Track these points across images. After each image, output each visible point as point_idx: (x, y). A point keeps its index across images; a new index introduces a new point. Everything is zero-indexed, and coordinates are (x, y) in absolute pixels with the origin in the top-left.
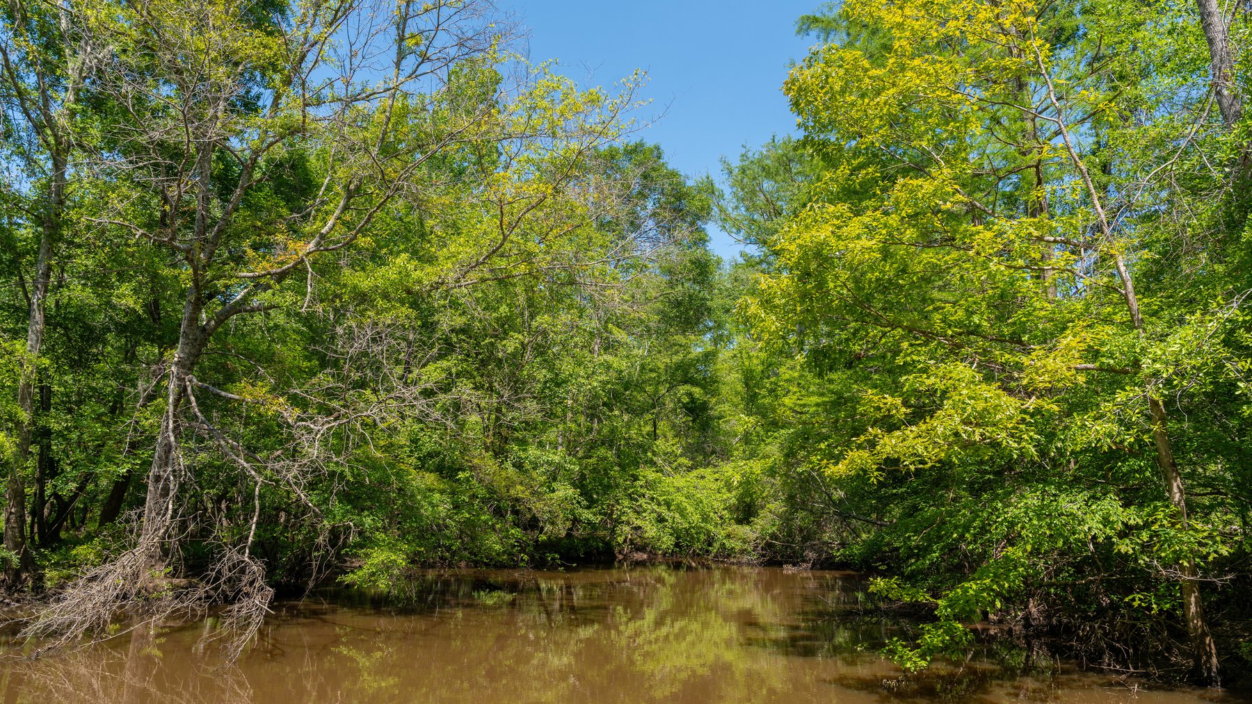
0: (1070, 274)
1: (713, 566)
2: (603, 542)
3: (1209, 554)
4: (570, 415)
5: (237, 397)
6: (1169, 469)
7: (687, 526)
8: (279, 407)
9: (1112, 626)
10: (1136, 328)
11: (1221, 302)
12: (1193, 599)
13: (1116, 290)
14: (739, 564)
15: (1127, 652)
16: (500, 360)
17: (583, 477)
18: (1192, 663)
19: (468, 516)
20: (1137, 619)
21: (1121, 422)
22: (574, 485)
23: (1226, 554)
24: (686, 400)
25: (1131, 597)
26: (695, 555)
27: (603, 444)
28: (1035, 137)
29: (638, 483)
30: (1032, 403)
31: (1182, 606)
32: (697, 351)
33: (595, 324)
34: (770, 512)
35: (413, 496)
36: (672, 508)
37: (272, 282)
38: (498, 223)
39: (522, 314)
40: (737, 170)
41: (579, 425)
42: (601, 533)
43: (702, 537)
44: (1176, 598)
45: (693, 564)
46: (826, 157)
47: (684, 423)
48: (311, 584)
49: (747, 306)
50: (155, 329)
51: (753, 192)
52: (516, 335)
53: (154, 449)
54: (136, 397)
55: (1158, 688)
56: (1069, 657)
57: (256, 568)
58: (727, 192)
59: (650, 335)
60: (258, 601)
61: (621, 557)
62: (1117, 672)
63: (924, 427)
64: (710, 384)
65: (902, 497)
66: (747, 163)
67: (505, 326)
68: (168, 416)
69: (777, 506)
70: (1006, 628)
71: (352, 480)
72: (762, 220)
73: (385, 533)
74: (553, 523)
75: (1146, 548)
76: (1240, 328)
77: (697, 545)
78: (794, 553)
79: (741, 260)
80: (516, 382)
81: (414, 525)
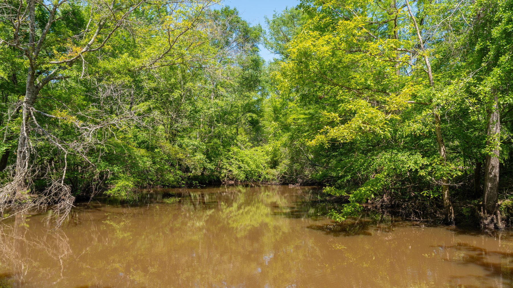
0: (407, 64)
1: (261, 185)
2: (216, 177)
3: (454, 175)
4: (202, 125)
5: (54, 117)
6: (441, 143)
7: (250, 169)
8: (72, 120)
9: (415, 203)
10: (431, 86)
11: (466, 75)
12: (446, 193)
13: (424, 71)
14: (271, 184)
15: (420, 213)
16: (171, 102)
17: (208, 150)
18: (444, 216)
19: (159, 166)
20: (425, 201)
21: (424, 124)
22: (204, 154)
23: (460, 175)
24: (250, 119)
25: (423, 192)
26: (254, 181)
27: (216, 137)
28: (395, 7)
29: (230, 153)
30: (390, 116)
31: (442, 195)
32: (255, 99)
33: (212, 87)
34: (284, 164)
35: (135, 158)
36: (244, 162)
37: (67, 66)
38: (168, 40)
39: (180, 83)
40: (271, 22)
41: (206, 130)
42: (216, 173)
43: (256, 174)
44: (440, 192)
45: (253, 185)
46: (309, 13)
47: (249, 128)
48: (92, 196)
49: (276, 75)
50: (15, 87)
51: (278, 31)
52: (178, 91)
53: (18, 140)
54: (7, 117)
55: (431, 226)
56: (398, 216)
57: (67, 188)
58: (267, 31)
59: (235, 92)
60: (68, 202)
61: (224, 183)
62: (416, 220)
63: (347, 125)
64: (260, 113)
65: (336, 156)
66: (276, 18)
67: (173, 88)
68: (23, 125)
69: (287, 161)
70: (375, 206)
71: (108, 152)
72: (282, 44)
73: (124, 174)
74: (195, 169)
75: (430, 174)
76: (472, 86)
77: (254, 178)
78: (293, 180)
79: (273, 61)
80: (178, 111)
81: (136, 170)
